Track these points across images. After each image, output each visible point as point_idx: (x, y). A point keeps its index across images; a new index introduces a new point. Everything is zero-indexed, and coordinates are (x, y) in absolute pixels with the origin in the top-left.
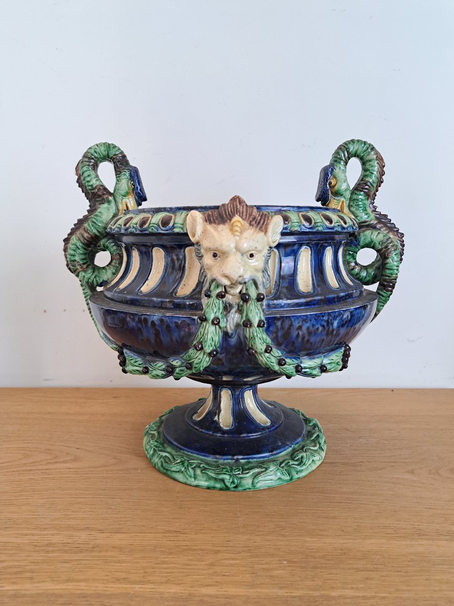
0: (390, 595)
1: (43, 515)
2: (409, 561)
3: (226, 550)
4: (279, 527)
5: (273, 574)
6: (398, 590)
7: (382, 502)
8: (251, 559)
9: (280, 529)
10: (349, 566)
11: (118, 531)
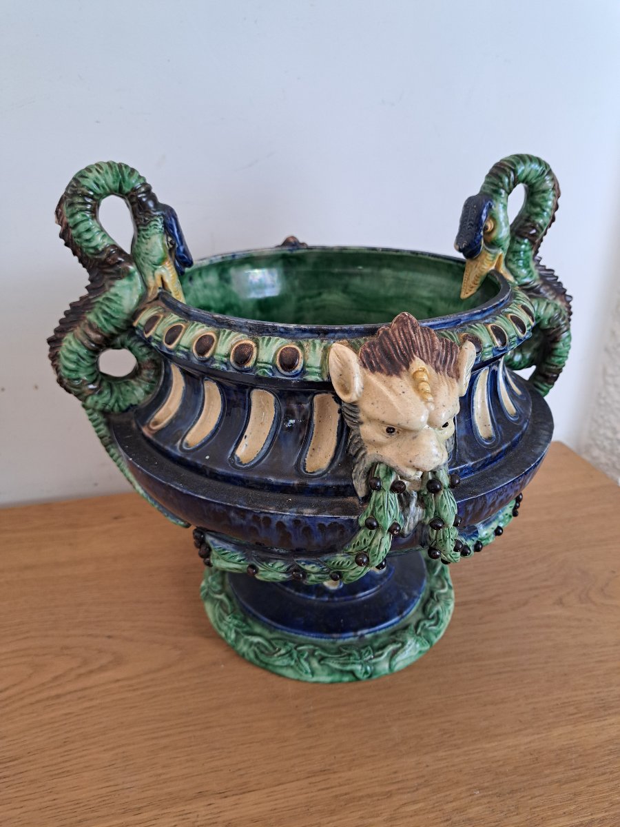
0: (607, 814)
1: (123, 783)
2: (609, 755)
3: (399, 789)
4: (446, 733)
5: (471, 816)
6: (613, 804)
7: (546, 663)
8: (435, 797)
9: (448, 735)
10: (549, 779)
11: (244, 790)
